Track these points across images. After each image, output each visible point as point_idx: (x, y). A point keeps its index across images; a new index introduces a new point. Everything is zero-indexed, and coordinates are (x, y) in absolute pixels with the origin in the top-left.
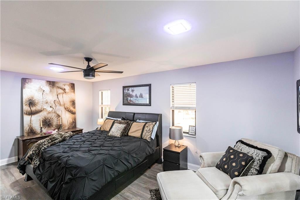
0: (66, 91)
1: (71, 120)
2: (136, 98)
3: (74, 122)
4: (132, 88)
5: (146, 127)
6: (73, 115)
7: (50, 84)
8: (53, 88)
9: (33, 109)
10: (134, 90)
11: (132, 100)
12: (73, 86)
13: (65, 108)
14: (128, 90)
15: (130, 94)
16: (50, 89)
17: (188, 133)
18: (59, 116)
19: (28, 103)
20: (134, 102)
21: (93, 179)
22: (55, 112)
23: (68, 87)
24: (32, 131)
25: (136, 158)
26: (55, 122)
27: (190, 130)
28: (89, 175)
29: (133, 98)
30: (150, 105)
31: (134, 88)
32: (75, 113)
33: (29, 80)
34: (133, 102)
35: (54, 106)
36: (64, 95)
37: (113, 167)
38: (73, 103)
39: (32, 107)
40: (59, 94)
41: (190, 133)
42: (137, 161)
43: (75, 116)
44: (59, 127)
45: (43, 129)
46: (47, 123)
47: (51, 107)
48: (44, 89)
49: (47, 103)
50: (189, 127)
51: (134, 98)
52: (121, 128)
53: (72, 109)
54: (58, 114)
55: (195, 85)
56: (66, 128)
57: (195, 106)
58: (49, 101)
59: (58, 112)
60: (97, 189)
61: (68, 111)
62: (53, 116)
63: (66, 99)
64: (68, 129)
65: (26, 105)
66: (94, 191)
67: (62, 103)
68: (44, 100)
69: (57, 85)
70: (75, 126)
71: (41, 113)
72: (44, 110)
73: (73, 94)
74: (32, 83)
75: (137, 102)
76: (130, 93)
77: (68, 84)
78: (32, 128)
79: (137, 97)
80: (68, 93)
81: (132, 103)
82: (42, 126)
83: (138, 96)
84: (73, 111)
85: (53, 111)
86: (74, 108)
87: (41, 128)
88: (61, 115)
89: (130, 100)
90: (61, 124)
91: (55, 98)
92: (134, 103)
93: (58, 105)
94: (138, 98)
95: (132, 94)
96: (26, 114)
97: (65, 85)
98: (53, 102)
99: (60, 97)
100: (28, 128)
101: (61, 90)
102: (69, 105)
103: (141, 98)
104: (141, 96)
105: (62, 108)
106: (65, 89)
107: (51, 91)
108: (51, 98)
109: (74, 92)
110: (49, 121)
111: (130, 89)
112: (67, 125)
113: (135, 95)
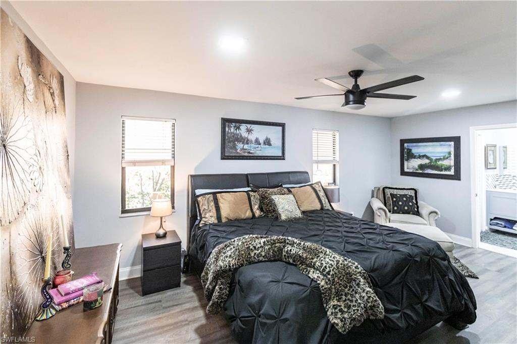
2: (257, 146)
4: (249, 126)
10: (251, 130)
11: (246, 149)
14: (238, 128)
15: (241, 136)
20: (251, 153)
29: (249, 145)
30: (282, 158)
31: (253, 126)
34: (249, 153)
51: (253, 145)
75: (259, 153)
76: (243, 136)
79: (260, 144)
81: (246, 154)
83: (261, 141)
89: (243, 149)
94: (262, 146)
95: (246, 136)
103: (267, 146)
104: (268, 142)
111: (243, 127)
113: (254, 140)
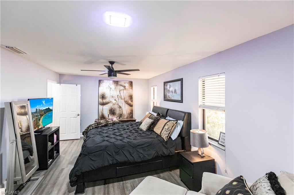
0: (126, 88)
1: (129, 111)
3: (131, 113)
4: (169, 83)
5: (166, 125)
6: (131, 107)
7: (115, 83)
8: (117, 86)
9: (104, 101)
10: (171, 86)
12: (131, 83)
13: (125, 102)
14: (167, 86)
16: (115, 87)
17: (217, 141)
18: (120, 107)
19: (101, 97)
21: (93, 159)
22: (118, 104)
23: (128, 84)
24: (103, 117)
25: (142, 153)
26: (118, 112)
27: (220, 138)
28: (90, 155)
32: (132, 105)
33: (102, 81)
35: (117, 99)
36: (124, 91)
37: (113, 155)
38: (131, 97)
39: (104, 99)
40: (121, 90)
41: (220, 143)
42: (142, 157)
43: (132, 108)
44: (121, 115)
45: (109, 116)
46: (112, 112)
47: (115, 100)
48: (111, 87)
49: (113, 97)
50: (220, 134)
52: (148, 122)
53: (130, 102)
54: (120, 106)
55: (224, 76)
56: (126, 117)
57: (224, 105)
58: (114, 96)
59: (120, 105)
60: (93, 168)
61: (127, 104)
62: (116, 107)
63: (125, 94)
64: (127, 118)
65: (100, 98)
66: (91, 169)
67: (123, 98)
68: (111, 95)
69: (120, 83)
70: (132, 117)
71: (109, 104)
72: (110, 102)
73: (131, 90)
74: (104, 83)
77: (128, 82)
78: (103, 114)
80: (128, 89)
82: (109, 114)
83: (173, 91)
84: (131, 104)
85: (117, 103)
86: (132, 101)
87: (108, 115)
88: (122, 107)
90: (121, 113)
91: (118, 93)
92: (170, 99)
93: (120, 98)
95: (169, 89)
96: (100, 104)
97: (125, 83)
98: (116, 97)
99: (122, 92)
100: (101, 114)
101: (122, 87)
102: (127, 99)
103: (175, 94)
104: (175, 92)
105: (123, 101)
106: (125, 86)
107: (115, 88)
108: (116, 93)
109: (132, 88)
110: (114, 111)
112: (126, 114)
113: (171, 91)
